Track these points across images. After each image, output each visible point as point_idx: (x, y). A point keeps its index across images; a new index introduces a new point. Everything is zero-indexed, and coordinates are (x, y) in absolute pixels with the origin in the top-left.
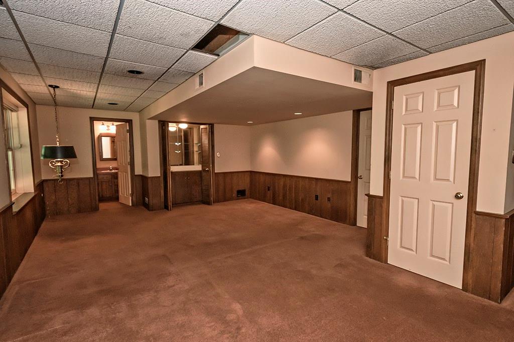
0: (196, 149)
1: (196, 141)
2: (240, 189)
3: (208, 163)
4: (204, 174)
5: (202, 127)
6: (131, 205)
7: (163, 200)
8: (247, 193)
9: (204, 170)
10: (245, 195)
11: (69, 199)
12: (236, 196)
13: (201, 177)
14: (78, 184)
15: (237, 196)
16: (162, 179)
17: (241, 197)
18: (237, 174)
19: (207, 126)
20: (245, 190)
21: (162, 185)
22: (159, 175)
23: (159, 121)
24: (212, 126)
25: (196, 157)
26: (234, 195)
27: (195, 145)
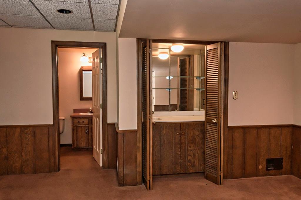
0: (196, 85)
1: (196, 73)
2: (273, 157)
3: (217, 109)
4: (208, 128)
5: (208, 47)
6: (101, 165)
7: (140, 169)
8: (286, 164)
9: (208, 121)
10: (282, 168)
11: (23, 154)
12: (265, 169)
13: (203, 132)
14: (35, 134)
15: (267, 170)
16: (139, 135)
17: (273, 172)
18: (267, 130)
19: (218, 45)
20: (282, 159)
21: (140, 145)
22: (136, 128)
23: (139, 40)
24: (226, 45)
25: (196, 99)
26: (260, 167)
27: (195, 78)
